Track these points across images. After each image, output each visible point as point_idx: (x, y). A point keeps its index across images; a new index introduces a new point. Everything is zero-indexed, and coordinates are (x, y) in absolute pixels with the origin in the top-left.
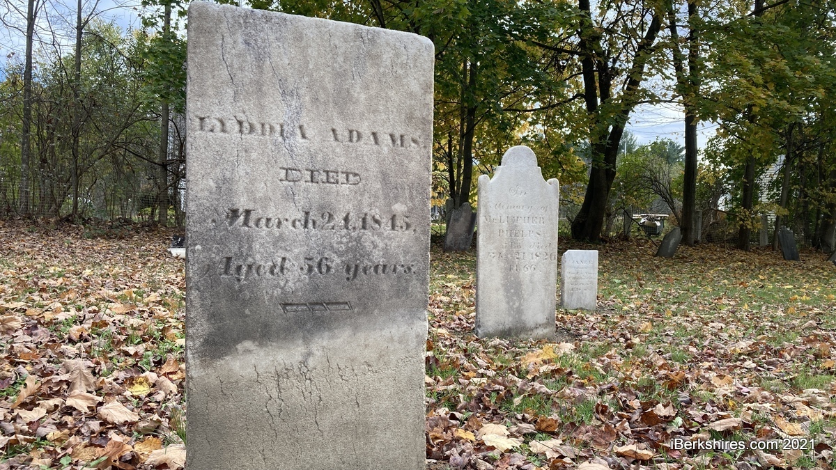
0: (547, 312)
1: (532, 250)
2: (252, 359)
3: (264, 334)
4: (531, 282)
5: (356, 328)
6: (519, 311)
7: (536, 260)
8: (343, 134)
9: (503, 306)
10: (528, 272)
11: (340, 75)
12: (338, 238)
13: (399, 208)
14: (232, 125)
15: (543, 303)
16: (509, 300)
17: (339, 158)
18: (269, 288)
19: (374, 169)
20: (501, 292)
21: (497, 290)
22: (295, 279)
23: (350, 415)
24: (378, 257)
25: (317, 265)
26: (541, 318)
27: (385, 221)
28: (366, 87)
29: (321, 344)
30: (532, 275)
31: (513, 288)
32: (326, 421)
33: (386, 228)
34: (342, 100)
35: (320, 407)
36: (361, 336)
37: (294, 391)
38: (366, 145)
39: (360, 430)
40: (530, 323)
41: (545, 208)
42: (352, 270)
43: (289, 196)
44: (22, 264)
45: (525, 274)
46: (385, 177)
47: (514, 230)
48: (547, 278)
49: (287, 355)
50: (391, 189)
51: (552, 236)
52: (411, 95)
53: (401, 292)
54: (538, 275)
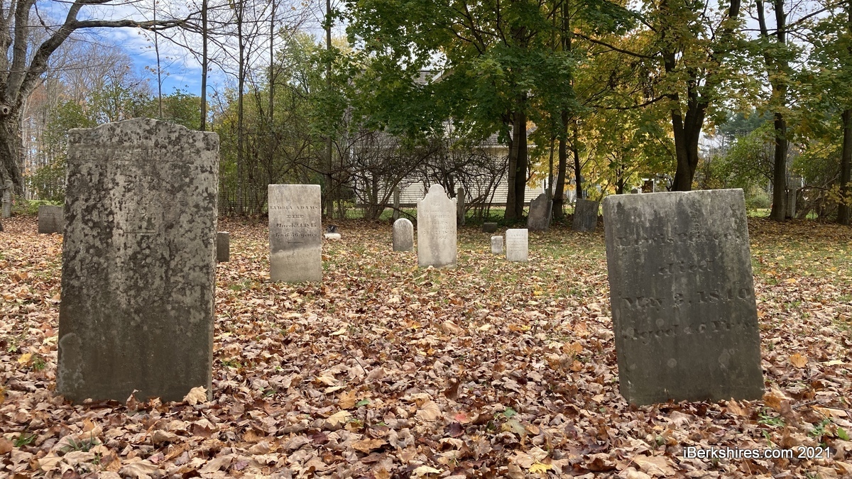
0: (452, 257)
1: (444, 230)
2: (282, 253)
3: (284, 248)
4: (443, 244)
5: (304, 248)
6: (438, 257)
7: (445, 234)
8: (300, 207)
9: (430, 255)
10: (443, 239)
11: (299, 196)
12: (299, 229)
13: (313, 222)
14: (277, 208)
15: (450, 253)
16: (433, 252)
17: (299, 213)
18: (285, 239)
19: (307, 214)
20: (429, 248)
21: (427, 248)
22: (290, 237)
23: (303, 266)
24: (308, 233)
25: (295, 234)
26: (449, 260)
27: (310, 225)
28: (305, 197)
29: (296, 251)
30: (444, 241)
31: (435, 247)
32: (298, 267)
33: (310, 227)
34: (299, 200)
35: (297, 264)
36: (305, 249)
37: (291, 260)
38: (305, 209)
39: (306, 269)
40: (444, 262)
41: (449, 211)
42: (303, 235)
43: (289, 221)
44: (240, 242)
45: (441, 241)
46: (309, 215)
47: (434, 221)
48: (452, 242)
49: (290, 253)
50: (311, 218)
51: (454, 224)
52: (315, 198)
53: (314, 240)
54: (447, 241)
